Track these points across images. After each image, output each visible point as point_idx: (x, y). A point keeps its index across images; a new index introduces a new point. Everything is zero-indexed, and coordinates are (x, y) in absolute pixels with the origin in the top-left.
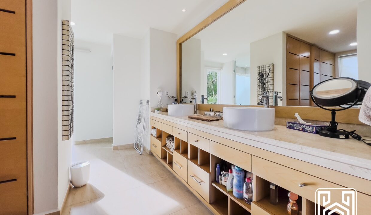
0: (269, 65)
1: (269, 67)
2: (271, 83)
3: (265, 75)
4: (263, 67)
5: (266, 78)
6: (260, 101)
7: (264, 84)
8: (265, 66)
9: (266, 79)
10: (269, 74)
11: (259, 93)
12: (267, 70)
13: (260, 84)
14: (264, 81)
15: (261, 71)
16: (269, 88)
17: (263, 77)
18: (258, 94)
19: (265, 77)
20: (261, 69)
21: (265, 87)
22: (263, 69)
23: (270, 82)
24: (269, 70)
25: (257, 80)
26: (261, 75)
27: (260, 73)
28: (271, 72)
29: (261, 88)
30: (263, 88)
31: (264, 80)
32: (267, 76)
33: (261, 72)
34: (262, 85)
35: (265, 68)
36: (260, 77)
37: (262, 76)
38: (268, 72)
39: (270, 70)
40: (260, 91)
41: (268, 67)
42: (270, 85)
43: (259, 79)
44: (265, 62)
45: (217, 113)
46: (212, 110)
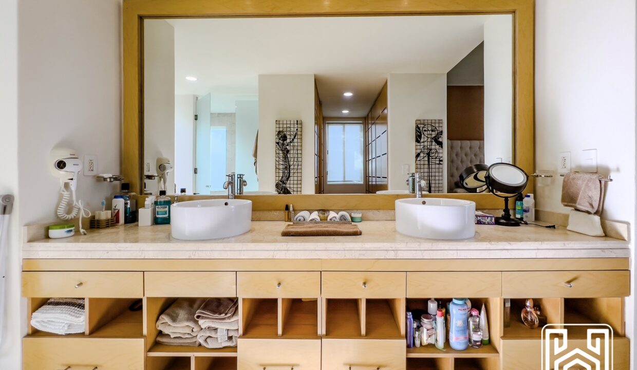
0: (296, 122)
1: (296, 126)
2: (299, 152)
3: (288, 137)
4: (285, 122)
5: (291, 142)
6: (281, 181)
7: (288, 151)
8: (288, 122)
9: (291, 144)
10: (295, 136)
11: (277, 166)
12: (292, 129)
13: (281, 152)
14: (287, 147)
15: (281, 129)
16: (296, 160)
17: (286, 140)
18: (276, 168)
19: (288, 141)
20: (281, 126)
21: (289, 156)
22: (285, 126)
23: (297, 150)
24: (295, 129)
25: (274, 144)
26: (281, 137)
27: (279, 132)
28: (299, 133)
29: (282, 158)
30: (286, 158)
31: (288, 145)
32: (293, 140)
33: (283, 132)
34: (284, 153)
35: (288, 126)
36: (280, 139)
37: (285, 138)
38: (295, 132)
39: (297, 130)
40: (281, 163)
41: (294, 124)
42: (297, 154)
43: (278, 143)
44: (290, 116)
45: (332, 214)
46: (291, 209)
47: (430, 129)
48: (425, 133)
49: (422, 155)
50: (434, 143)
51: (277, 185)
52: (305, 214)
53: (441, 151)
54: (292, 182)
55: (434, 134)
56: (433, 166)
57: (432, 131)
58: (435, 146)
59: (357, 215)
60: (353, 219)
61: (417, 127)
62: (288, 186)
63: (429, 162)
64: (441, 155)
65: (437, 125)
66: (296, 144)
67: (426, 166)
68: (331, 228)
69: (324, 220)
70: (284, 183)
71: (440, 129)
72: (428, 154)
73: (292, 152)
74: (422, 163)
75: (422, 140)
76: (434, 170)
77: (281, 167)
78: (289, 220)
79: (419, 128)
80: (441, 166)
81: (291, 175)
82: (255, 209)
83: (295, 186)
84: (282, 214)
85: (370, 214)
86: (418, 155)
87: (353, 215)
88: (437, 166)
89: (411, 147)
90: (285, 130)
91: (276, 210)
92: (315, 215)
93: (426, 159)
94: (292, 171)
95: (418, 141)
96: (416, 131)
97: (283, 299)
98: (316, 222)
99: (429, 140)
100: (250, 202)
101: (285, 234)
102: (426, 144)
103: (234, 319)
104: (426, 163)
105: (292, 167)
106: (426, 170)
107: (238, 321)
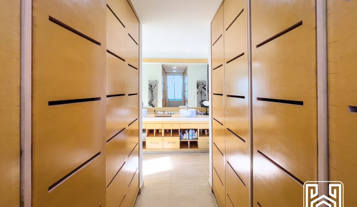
1: (155, 82)
2: (157, 91)
3: (153, 86)
7: (153, 91)
10: (155, 86)
13: (150, 91)
15: (150, 83)
16: (155, 94)
19: (153, 87)
20: (150, 82)
22: (152, 82)
25: (148, 89)
26: (150, 86)
27: (150, 84)
30: (152, 93)
31: (153, 89)
34: (151, 92)
35: (153, 82)
39: (156, 84)
43: (149, 88)
44: (153, 79)
45: (166, 112)
46: (156, 111)
47: (201, 84)
48: (200, 85)
49: (199, 93)
50: (203, 89)
51: (149, 103)
52: (159, 112)
53: (205, 92)
54: (154, 102)
55: (203, 86)
56: (203, 97)
57: (202, 85)
58: (203, 90)
59: (172, 113)
60: (171, 114)
61: (197, 83)
62: (153, 103)
63: (201, 95)
64: (205, 93)
65: (204, 83)
66: (155, 89)
67: (200, 97)
68: (165, 115)
69: (164, 114)
70: (151, 102)
71: (205, 84)
72: (201, 93)
73: (154, 91)
74: (199, 95)
75: (199, 88)
76: (203, 98)
77: (150, 96)
78: (155, 114)
79: (198, 84)
80: (205, 97)
81: (154, 99)
82: (148, 111)
83: (155, 103)
84: (154, 112)
85: (175, 112)
86: (198, 93)
87: (171, 113)
88: (204, 97)
89: (196, 90)
90: (152, 83)
91: (152, 111)
92: (162, 112)
93: (200, 94)
94: (154, 98)
95: (197, 88)
96: (197, 85)
97: (155, 129)
98: (162, 114)
99: (201, 88)
100: (147, 109)
101: (155, 116)
102: (200, 89)
103: (145, 134)
104: (200, 95)
105: (154, 96)
106: (200, 98)
107: (146, 134)
